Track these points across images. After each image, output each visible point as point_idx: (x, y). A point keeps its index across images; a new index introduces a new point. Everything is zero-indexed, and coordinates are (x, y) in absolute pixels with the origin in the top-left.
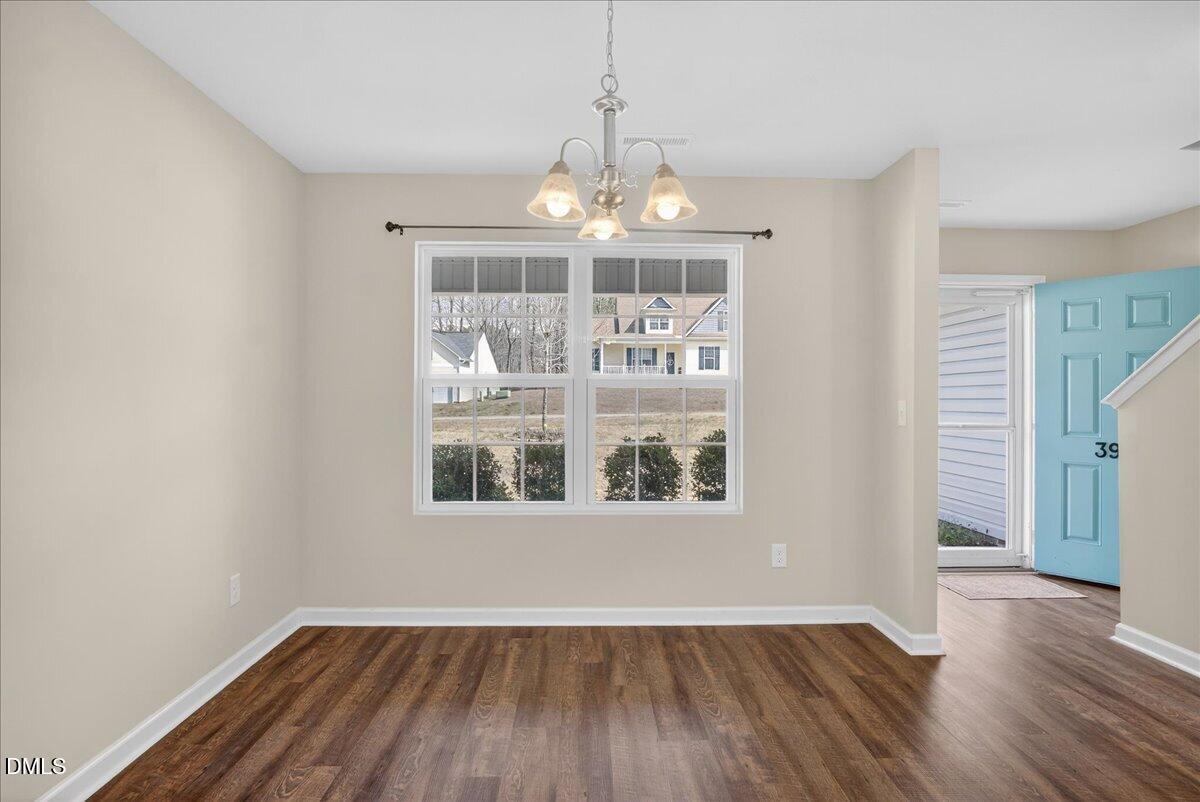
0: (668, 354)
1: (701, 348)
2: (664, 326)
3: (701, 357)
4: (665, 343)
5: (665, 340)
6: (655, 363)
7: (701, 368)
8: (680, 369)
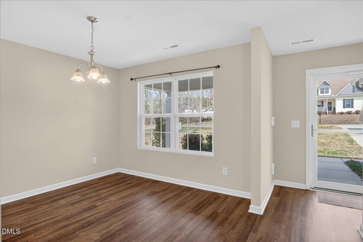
0: (328, 103)
1: (344, 100)
2: (327, 92)
3: (344, 103)
4: (327, 98)
5: (327, 97)
6: (323, 106)
7: (344, 107)
8: (334, 108)
